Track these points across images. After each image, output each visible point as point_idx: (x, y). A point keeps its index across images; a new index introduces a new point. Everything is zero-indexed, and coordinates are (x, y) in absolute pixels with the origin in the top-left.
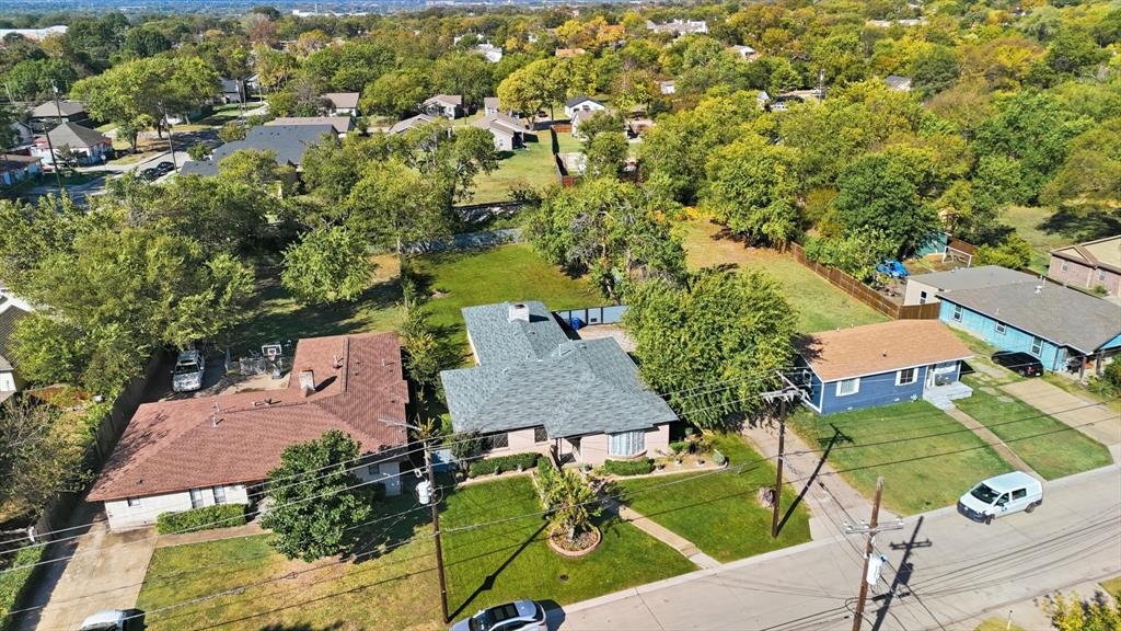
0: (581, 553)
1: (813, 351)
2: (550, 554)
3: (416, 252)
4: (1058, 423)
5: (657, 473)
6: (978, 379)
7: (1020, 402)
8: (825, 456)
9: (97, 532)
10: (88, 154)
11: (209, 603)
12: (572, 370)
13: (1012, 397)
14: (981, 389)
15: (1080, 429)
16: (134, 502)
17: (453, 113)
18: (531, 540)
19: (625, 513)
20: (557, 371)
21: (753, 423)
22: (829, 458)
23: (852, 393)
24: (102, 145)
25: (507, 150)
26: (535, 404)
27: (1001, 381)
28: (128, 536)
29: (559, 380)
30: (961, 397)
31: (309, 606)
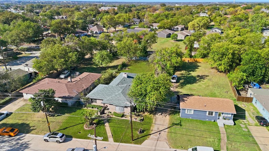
0: (88, 129)
1: (184, 100)
2: (82, 127)
3: (134, 59)
4: (255, 141)
5: (124, 118)
6: (243, 122)
7: (249, 131)
8: (169, 127)
9: (22, 99)
10: (98, 32)
11: (21, 115)
12: (118, 90)
13: (248, 129)
14: (240, 124)
15: (259, 145)
16: (28, 94)
17: (180, 30)
18: (82, 123)
19: (107, 124)
20: (115, 89)
21: (161, 114)
22: (169, 128)
23: (190, 114)
24: (101, 31)
25: (183, 39)
26: (105, 95)
27: (250, 124)
28: (25, 100)
29: (114, 91)
30: (229, 125)
31: (34, 121)
